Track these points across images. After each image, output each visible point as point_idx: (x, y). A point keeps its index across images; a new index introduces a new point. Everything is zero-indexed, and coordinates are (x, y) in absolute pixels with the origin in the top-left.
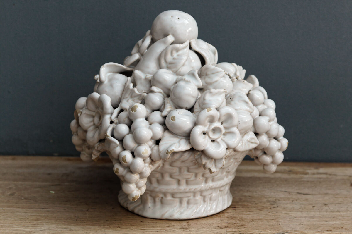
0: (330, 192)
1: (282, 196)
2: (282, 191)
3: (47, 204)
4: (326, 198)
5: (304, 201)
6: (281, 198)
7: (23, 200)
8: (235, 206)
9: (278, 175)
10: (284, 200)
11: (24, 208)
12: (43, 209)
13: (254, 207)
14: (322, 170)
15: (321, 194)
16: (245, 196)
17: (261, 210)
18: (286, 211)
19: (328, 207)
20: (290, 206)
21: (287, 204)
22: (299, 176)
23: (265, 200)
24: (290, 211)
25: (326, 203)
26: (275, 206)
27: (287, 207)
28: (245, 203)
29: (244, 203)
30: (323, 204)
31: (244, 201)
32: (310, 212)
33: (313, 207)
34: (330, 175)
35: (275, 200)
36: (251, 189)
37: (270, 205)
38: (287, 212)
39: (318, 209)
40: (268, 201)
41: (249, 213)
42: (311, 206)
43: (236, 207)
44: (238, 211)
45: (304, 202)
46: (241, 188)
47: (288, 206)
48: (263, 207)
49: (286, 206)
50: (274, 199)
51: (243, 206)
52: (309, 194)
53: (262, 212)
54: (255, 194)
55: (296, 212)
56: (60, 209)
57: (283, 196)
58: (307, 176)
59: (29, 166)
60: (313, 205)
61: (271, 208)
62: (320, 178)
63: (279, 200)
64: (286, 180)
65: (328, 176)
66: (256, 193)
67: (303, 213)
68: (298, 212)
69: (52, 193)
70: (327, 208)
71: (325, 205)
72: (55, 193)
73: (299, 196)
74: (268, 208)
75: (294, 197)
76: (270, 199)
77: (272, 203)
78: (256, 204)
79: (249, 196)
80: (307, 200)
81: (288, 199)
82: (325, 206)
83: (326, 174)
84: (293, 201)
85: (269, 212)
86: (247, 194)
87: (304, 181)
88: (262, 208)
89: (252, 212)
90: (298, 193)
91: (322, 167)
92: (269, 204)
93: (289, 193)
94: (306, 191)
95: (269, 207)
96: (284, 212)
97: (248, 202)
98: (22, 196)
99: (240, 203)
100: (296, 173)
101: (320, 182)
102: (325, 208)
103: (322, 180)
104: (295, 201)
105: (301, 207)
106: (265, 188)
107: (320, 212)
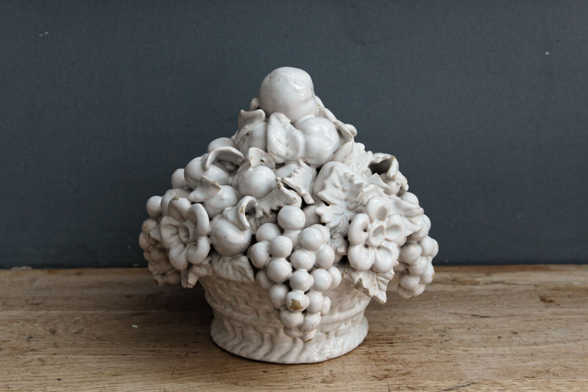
0: (515, 312)
1: (453, 320)
2: (451, 313)
3: (129, 347)
4: (513, 322)
5: (484, 328)
6: (451, 324)
7: (94, 340)
8: (391, 340)
9: (439, 287)
10: (457, 328)
11: (96, 355)
12: (123, 355)
13: (418, 341)
14: (496, 277)
15: (504, 316)
16: (402, 324)
17: (428, 346)
18: (464, 346)
19: (520, 337)
20: (467, 337)
21: (462, 334)
22: (468, 287)
23: (431, 329)
24: (469, 347)
25: (515, 330)
26: (447, 338)
27: (464, 340)
28: (405, 335)
29: (403, 335)
30: (512, 333)
31: (403, 332)
32: (497, 346)
33: (499, 337)
34: (509, 284)
35: (445, 328)
36: (408, 311)
37: (439, 337)
38: (465, 348)
39: (508, 342)
40: (436, 331)
41: (412, 351)
42: (495, 337)
43: (394, 341)
44: (397, 349)
45: (484, 330)
46: (394, 310)
47: (465, 337)
48: (431, 340)
49: (462, 338)
50: (443, 326)
51: (403, 340)
52: (489, 317)
53: (431, 349)
54: (414, 318)
55: (477, 348)
56: (148, 355)
57: (453, 322)
58: (478, 287)
59: (100, 285)
60: (499, 335)
61: (441, 342)
62: (497, 290)
63: (450, 328)
64: (452, 295)
65: (506, 286)
66: (416, 317)
67: (487, 348)
68: (480, 347)
69: (135, 328)
70: (518, 339)
71: (515, 333)
72: (139, 328)
73: (475, 320)
74: (437, 342)
75: (469, 322)
76: (437, 327)
77: (441, 333)
78: (420, 336)
79: (408, 323)
80: (487, 326)
81: (461, 326)
82: (514, 336)
83: (502, 282)
84: (469, 329)
85: (441, 349)
86: (405, 320)
87: (475, 296)
88: (430, 343)
89: (417, 349)
90: (472, 315)
91: (495, 273)
92: (437, 334)
93: (461, 316)
94: (483, 312)
95: (439, 341)
96: (461, 348)
97: (408, 333)
98: (93, 334)
99: (398, 336)
100: (463, 283)
101: (499, 297)
102: (516, 339)
103: (499, 293)
104: (473, 329)
105: (482, 338)
106: (427, 309)
107: (510, 345)
